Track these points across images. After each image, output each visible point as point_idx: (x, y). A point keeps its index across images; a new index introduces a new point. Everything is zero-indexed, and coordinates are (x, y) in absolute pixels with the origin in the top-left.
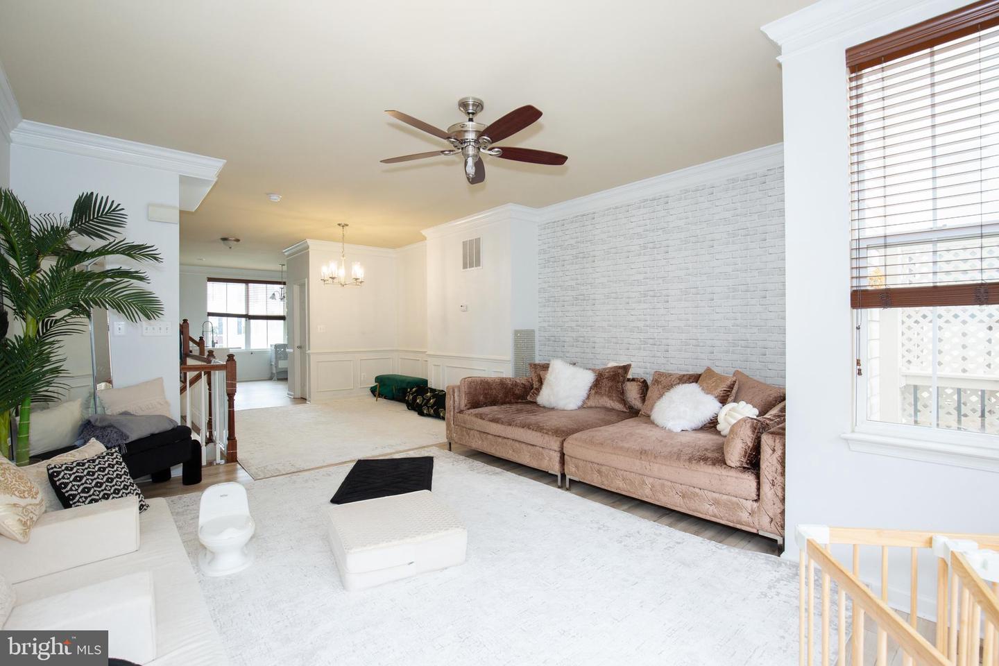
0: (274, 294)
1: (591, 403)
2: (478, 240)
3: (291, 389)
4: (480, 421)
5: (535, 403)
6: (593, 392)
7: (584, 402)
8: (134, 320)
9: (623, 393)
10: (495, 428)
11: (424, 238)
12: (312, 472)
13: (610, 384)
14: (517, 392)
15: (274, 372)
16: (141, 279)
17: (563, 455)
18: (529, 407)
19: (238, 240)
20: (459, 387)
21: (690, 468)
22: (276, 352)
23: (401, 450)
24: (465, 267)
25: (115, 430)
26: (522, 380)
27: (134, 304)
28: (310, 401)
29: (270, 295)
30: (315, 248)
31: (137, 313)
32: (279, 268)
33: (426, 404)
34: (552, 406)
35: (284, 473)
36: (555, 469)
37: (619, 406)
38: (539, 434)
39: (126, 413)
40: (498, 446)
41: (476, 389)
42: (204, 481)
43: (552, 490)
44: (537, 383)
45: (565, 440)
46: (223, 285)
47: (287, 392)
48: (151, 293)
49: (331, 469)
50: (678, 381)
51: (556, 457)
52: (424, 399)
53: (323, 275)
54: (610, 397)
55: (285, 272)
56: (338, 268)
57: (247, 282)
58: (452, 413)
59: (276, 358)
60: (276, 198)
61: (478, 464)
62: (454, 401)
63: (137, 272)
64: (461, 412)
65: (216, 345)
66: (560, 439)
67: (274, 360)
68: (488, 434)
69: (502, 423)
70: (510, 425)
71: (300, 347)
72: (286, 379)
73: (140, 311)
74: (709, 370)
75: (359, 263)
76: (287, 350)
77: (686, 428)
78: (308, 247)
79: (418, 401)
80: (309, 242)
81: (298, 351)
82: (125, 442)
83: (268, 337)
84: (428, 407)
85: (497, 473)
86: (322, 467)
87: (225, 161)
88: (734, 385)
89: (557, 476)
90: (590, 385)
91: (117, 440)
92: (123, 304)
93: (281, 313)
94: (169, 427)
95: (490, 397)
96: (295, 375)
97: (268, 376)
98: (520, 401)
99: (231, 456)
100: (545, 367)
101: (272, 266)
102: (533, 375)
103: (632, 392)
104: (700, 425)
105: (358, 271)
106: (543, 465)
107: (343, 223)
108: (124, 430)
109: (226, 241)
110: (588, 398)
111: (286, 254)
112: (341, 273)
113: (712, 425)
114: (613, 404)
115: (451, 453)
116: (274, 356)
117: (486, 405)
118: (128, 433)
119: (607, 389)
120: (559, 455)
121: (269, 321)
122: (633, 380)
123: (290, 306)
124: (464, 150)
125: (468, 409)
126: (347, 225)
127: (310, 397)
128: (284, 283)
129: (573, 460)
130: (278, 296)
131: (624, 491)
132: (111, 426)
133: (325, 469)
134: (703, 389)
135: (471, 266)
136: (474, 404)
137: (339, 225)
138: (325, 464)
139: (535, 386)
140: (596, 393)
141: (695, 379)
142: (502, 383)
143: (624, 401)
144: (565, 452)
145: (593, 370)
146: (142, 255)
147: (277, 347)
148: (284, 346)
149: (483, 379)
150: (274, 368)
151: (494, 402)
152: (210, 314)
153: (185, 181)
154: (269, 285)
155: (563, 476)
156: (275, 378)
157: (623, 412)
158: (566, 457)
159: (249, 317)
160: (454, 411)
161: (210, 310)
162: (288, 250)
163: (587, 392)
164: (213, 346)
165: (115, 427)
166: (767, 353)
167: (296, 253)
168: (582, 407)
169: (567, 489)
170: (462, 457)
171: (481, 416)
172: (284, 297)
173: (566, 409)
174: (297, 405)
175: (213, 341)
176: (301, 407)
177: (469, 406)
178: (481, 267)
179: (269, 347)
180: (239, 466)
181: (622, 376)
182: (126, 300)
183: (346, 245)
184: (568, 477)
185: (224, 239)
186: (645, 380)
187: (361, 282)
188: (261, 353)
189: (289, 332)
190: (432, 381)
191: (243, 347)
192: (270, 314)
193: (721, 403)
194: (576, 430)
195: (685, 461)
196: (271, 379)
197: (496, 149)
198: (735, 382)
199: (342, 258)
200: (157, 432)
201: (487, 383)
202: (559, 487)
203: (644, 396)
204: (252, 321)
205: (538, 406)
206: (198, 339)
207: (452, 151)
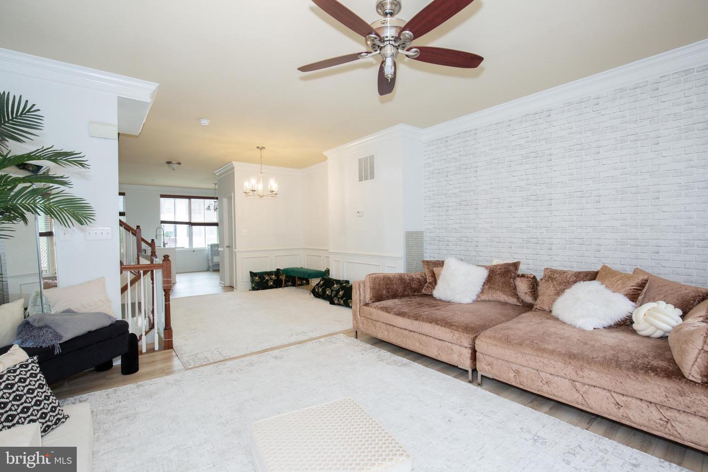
0: (209, 206)
1: (483, 297)
2: (372, 157)
3: (222, 279)
4: (386, 314)
5: (431, 296)
6: (487, 287)
7: (478, 296)
8: (67, 225)
9: (515, 288)
10: (401, 321)
11: (325, 159)
12: (237, 360)
13: (503, 280)
14: (414, 286)
15: (210, 265)
16: (64, 183)
17: (474, 352)
18: (426, 300)
19: (179, 164)
20: (364, 283)
21: (637, 379)
22: (212, 250)
23: (314, 337)
24: (361, 180)
25: (50, 330)
26: (416, 275)
27: (66, 210)
28: (236, 289)
29: (206, 207)
30: (239, 168)
31: (70, 219)
32: (212, 186)
33: (336, 295)
34: (448, 299)
35: (212, 361)
36: (466, 364)
37: (513, 301)
38: (448, 330)
39: (69, 312)
40: (404, 337)
41: (379, 284)
42: (142, 370)
43: (462, 384)
44: (430, 278)
45: (476, 337)
46: (172, 200)
47: (219, 281)
48: (81, 199)
49: (254, 357)
50: (575, 279)
51: (467, 353)
52: (332, 291)
53: (245, 189)
54: (504, 292)
55: (217, 190)
56: (258, 183)
57: (189, 197)
58: (358, 306)
59: (212, 254)
60: (205, 122)
61: (385, 354)
62: (360, 295)
63: (62, 177)
64: (367, 305)
65: (166, 245)
66: (472, 336)
67: (210, 256)
68: (394, 326)
69: (409, 317)
70: (417, 320)
71: (228, 247)
72: (218, 271)
73: (72, 216)
74: (605, 268)
75: (274, 178)
76: (219, 249)
77: (599, 327)
78: (233, 168)
79: (327, 293)
80: (235, 164)
81: (227, 250)
82: (60, 342)
83: (205, 239)
84: (338, 298)
85: (405, 364)
86: (245, 356)
87: (158, 84)
88: (645, 284)
89: (468, 371)
90: (484, 281)
91: (52, 340)
92: (54, 209)
93: (215, 220)
94: (107, 323)
95: (392, 292)
96: (225, 267)
97: (206, 269)
98: (416, 294)
99: (167, 344)
100: (441, 264)
101: (208, 185)
102: (427, 271)
103: (523, 287)
104: (612, 323)
105: (274, 185)
106: (454, 360)
107: (260, 146)
108: (59, 331)
109: (170, 164)
110: (482, 292)
111: (217, 174)
112: (260, 187)
113: (626, 324)
114: (506, 299)
115: (358, 341)
116: (210, 252)
117: (388, 298)
118: (62, 334)
119: (500, 285)
120: (470, 351)
121: (206, 227)
122: (523, 276)
123: (221, 216)
124: (383, 50)
125: (374, 302)
126: (264, 148)
127: (236, 286)
128: (217, 198)
129: (487, 357)
130: (212, 208)
131: (548, 394)
132: (46, 326)
133: (248, 358)
134: (607, 287)
135: (366, 179)
136: (378, 297)
137: (258, 148)
138: (248, 352)
139: (428, 281)
140: (489, 288)
141: (592, 276)
142: (401, 278)
143: (516, 295)
144: (476, 349)
145: (486, 267)
146: (69, 162)
147: (212, 246)
148: (217, 246)
149: (385, 275)
150: (210, 262)
151: (394, 296)
152: (163, 222)
153: (123, 103)
154: (206, 200)
155: (474, 370)
156: (211, 269)
157: (516, 305)
158: (477, 354)
159: (191, 224)
160: (360, 304)
161: (163, 219)
162: (219, 171)
163: (481, 287)
164: (164, 246)
165: (50, 328)
166: (660, 251)
167: (225, 173)
168: (476, 301)
169: (479, 385)
170: (369, 346)
171: (386, 310)
172: (217, 208)
173: (462, 302)
174: (227, 293)
175: (164, 242)
176: (229, 294)
177: (374, 299)
178: (375, 179)
179: (207, 246)
180: (174, 354)
181: (514, 273)
182: (58, 206)
183: (263, 166)
184: (480, 374)
185: (169, 163)
186: (534, 276)
187: (276, 194)
188: (201, 251)
189: (221, 235)
190: (334, 274)
191: (187, 246)
192: (207, 221)
193: (633, 301)
194: (484, 326)
195: (628, 369)
196: (208, 270)
197: (414, 50)
198: (647, 281)
199: (260, 174)
200: (94, 329)
201: (389, 278)
202: (470, 382)
203: (535, 291)
204: (194, 227)
205: (435, 299)
206: (150, 242)
207: (370, 53)
